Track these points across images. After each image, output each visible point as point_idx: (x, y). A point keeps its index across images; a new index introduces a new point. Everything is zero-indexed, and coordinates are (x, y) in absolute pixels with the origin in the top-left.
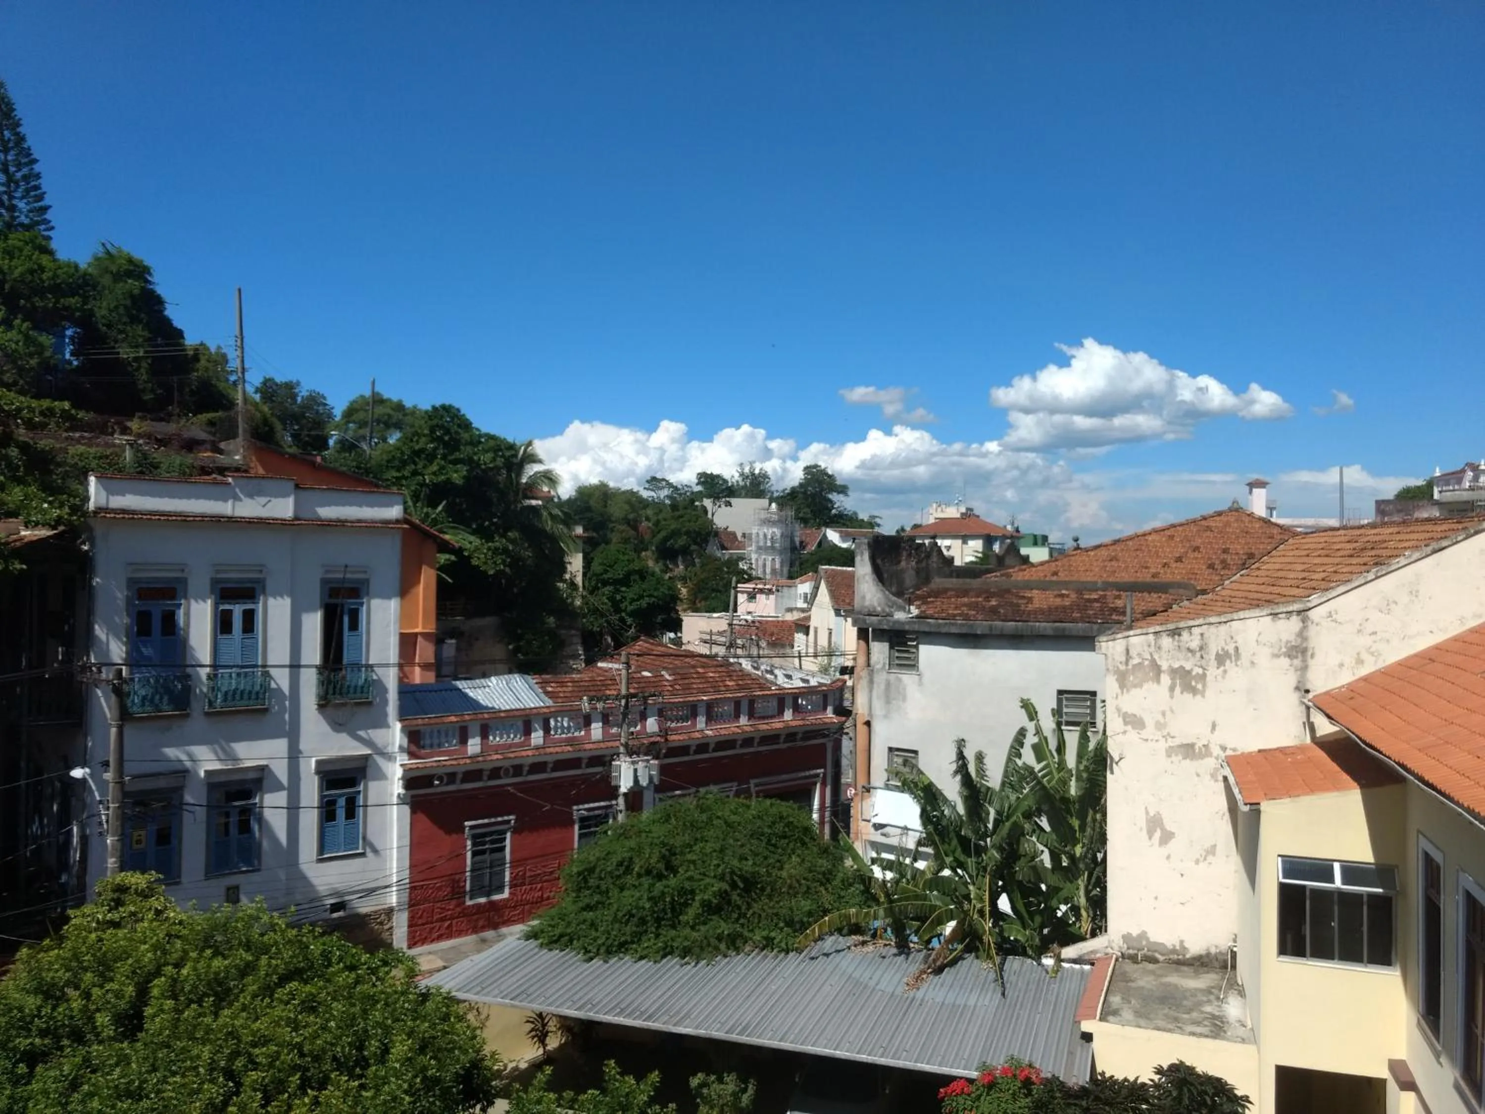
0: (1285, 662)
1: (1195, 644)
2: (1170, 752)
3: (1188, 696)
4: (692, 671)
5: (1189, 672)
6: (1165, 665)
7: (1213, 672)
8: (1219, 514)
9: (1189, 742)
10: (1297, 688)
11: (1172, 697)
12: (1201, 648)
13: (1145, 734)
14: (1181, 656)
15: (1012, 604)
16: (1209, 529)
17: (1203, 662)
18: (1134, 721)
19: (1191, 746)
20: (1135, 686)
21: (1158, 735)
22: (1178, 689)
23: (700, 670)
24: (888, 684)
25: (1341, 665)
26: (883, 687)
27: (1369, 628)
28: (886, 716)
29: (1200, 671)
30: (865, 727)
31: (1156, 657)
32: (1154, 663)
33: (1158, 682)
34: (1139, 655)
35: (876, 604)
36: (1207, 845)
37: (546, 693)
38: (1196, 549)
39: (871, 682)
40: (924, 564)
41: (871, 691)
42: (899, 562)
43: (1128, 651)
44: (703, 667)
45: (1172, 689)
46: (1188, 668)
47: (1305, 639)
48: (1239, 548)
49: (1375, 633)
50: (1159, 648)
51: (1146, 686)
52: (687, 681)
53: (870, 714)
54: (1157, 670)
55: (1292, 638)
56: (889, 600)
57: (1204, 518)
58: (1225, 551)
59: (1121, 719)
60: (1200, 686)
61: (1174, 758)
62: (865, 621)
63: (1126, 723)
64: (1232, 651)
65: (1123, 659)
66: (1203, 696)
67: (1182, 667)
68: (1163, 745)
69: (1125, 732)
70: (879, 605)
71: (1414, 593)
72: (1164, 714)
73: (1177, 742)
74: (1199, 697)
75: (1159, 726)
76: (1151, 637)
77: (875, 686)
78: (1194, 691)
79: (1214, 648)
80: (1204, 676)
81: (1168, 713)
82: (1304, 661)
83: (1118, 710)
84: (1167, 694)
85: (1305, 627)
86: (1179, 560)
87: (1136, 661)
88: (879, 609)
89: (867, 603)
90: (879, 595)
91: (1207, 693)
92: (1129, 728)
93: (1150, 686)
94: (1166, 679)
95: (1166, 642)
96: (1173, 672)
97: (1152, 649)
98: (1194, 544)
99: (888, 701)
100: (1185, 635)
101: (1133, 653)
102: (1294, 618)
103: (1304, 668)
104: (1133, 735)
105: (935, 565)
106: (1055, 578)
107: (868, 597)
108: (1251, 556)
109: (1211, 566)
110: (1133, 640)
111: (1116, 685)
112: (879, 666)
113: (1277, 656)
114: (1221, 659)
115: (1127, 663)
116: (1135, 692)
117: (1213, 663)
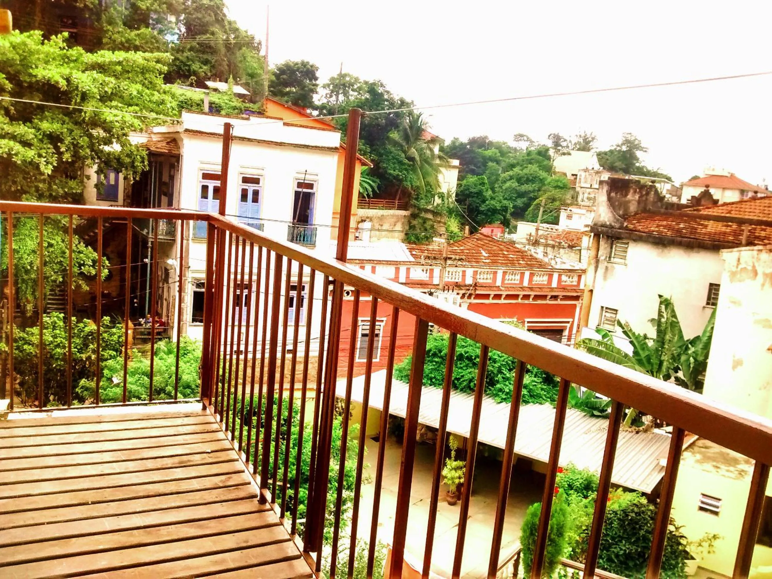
2: (755, 323)
4: (500, 252)
6: (761, 270)
9: (768, 318)
11: (763, 289)
13: (741, 310)
15: (693, 228)
18: (736, 302)
19: (769, 320)
20: (740, 281)
21: (749, 312)
22: (767, 285)
23: (506, 253)
24: (606, 269)
26: (603, 270)
28: (602, 288)
30: (590, 293)
31: (756, 264)
32: (754, 268)
33: (755, 279)
34: (746, 262)
35: (606, 220)
37: (412, 255)
39: (597, 267)
40: (644, 198)
41: (596, 272)
42: (626, 195)
43: (739, 259)
44: (507, 251)
45: (763, 285)
50: (759, 259)
51: (746, 281)
52: (495, 258)
53: (593, 286)
54: (755, 273)
56: (615, 218)
59: (728, 301)
61: (757, 326)
62: (598, 229)
63: (731, 303)
65: (735, 265)
68: (751, 318)
69: (730, 309)
70: (609, 221)
72: (755, 301)
73: (760, 317)
75: (752, 306)
76: (755, 253)
77: (599, 270)
83: (727, 295)
84: (760, 287)
87: (743, 266)
88: (608, 223)
89: (602, 219)
90: (610, 215)
92: (732, 305)
93: (749, 282)
94: (760, 278)
95: (765, 256)
96: (766, 275)
97: (755, 260)
99: (605, 279)
101: (742, 261)
104: (734, 309)
105: (652, 199)
106: (728, 215)
107: (602, 216)
110: (744, 254)
111: (728, 280)
112: (602, 258)
115: (737, 267)
116: (739, 285)
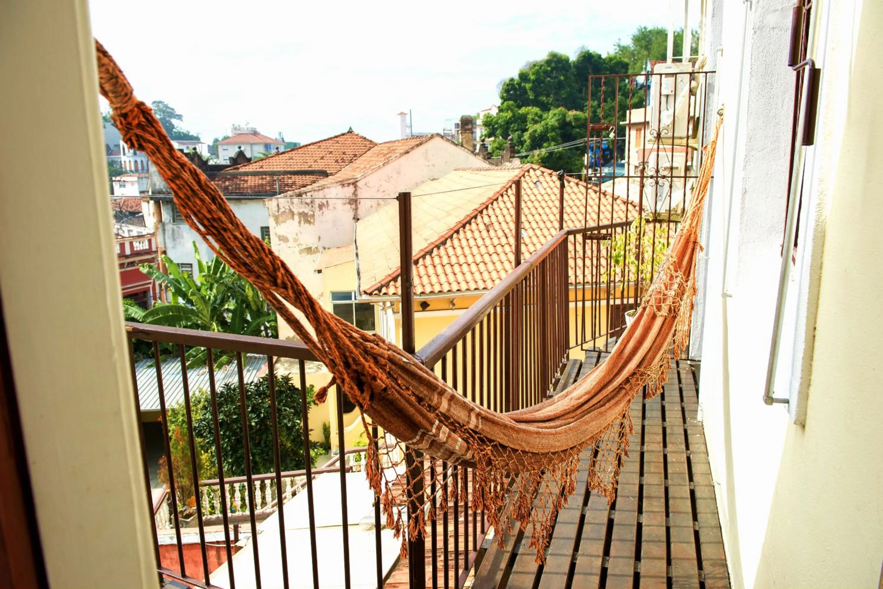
0: (348, 206)
1: (308, 201)
2: (301, 252)
3: (307, 225)
5: (307, 214)
6: (295, 211)
7: (317, 213)
8: (343, 134)
9: (309, 246)
10: (354, 218)
11: (300, 226)
12: (312, 202)
13: (289, 244)
14: (303, 206)
15: (236, 184)
16: (337, 142)
17: (313, 209)
18: (283, 239)
19: (310, 248)
20: (283, 222)
21: (295, 244)
22: (302, 222)
24: (173, 230)
25: (371, 207)
26: (170, 232)
27: (382, 189)
28: (174, 248)
29: (312, 213)
30: (163, 253)
31: (291, 207)
32: (290, 210)
33: (293, 219)
34: (284, 207)
35: (162, 187)
36: (320, 293)
38: (331, 152)
39: (164, 230)
41: (164, 234)
43: (278, 205)
45: (300, 222)
46: (306, 212)
47: (356, 195)
48: (350, 152)
49: (384, 191)
50: (293, 203)
51: (287, 221)
53: (165, 247)
54: (292, 213)
55: (351, 195)
57: (336, 137)
58: (344, 153)
59: (277, 239)
60: (312, 220)
61: (303, 255)
62: (156, 196)
63: (280, 240)
64: (325, 203)
65: (277, 209)
66: (314, 224)
67: (303, 212)
68: (297, 249)
69: (280, 245)
70: (164, 188)
71: (399, 173)
72: (297, 234)
73: (304, 246)
74: (312, 225)
75: (295, 240)
76: (288, 198)
77: (166, 232)
78: (310, 222)
79: (317, 202)
80: (314, 215)
81: (299, 234)
82: (356, 205)
83: (276, 234)
84: (298, 224)
85: (356, 190)
86: (322, 158)
87: (282, 210)
88: (164, 190)
89: (157, 187)
90: (164, 182)
91: (316, 223)
92: (281, 242)
93: (290, 222)
94: (296, 217)
95: (296, 200)
96: (300, 214)
97: (289, 204)
98: (330, 150)
99: (174, 239)
100: (304, 196)
101: (281, 206)
102: (351, 186)
103: (356, 209)
104: (283, 245)
106: (261, 170)
107: (158, 184)
108: (355, 155)
109: (337, 161)
110: (281, 200)
111: (274, 222)
112: (167, 221)
113: (345, 204)
114: (321, 207)
115: (278, 212)
116: (283, 225)
117: (317, 209)
